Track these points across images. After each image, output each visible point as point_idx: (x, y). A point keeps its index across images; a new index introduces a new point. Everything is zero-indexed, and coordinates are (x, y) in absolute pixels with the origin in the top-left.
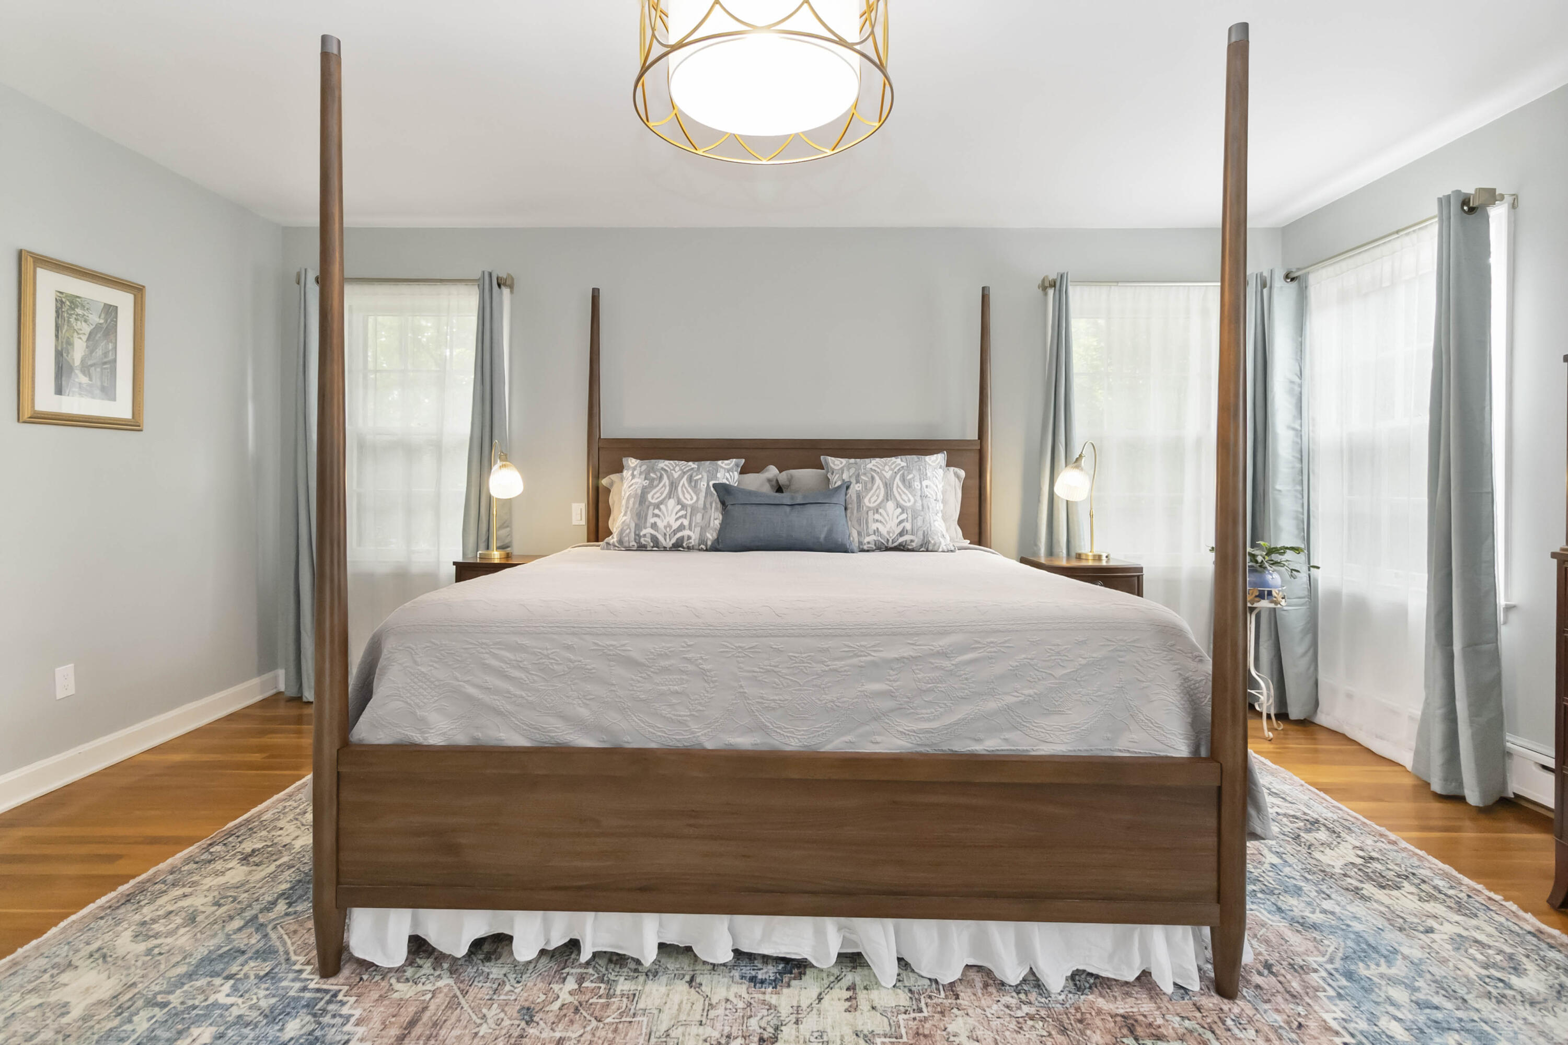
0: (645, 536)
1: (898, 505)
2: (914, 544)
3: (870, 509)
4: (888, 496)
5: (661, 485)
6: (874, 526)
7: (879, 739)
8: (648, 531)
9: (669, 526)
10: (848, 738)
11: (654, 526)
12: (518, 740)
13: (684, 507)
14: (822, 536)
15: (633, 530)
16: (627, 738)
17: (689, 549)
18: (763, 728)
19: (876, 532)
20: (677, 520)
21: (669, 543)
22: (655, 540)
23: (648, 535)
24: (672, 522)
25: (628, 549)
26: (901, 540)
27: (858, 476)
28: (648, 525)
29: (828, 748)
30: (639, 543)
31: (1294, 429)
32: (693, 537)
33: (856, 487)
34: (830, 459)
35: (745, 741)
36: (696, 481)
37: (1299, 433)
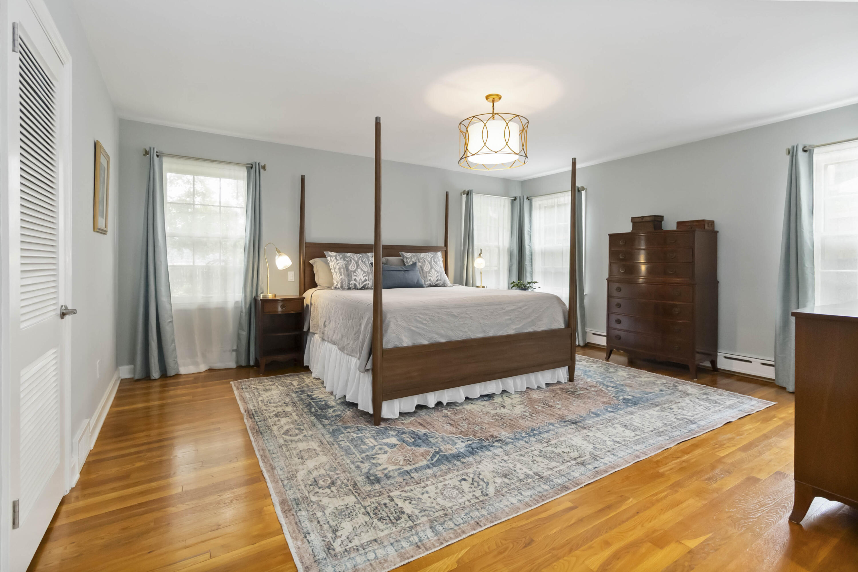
0: (352, 284)
1: (436, 271)
2: (440, 284)
3: (426, 272)
4: (432, 267)
5: (352, 263)
6: (429, 278)
7: (508, 331)
8: (353, 282)
9: (361, 280)
10: (501, 332)
11: (355, 280)
12: (426, 342)
13: (365, 272)
14: (416, 282)
15: (347, 282)
16: (453, 338)
17: (367, 289)
18: (484, 332)
19: (430, 280)
20: (363, 277)
21: (359, 287)
22: (355, 286)
23: (353, 284)
24: (362, 278)
25: (344, 290)
26: (437, 283)
27: (419, 260)
28: (353, 279)
29: (498, 335)
30: (348, 286)
31: (529, 246)
32: (370, 284)
33: (419, 264)
34: (404, 253)
35: (480, 335)
36: (364, 261)
37: (531, 247)
